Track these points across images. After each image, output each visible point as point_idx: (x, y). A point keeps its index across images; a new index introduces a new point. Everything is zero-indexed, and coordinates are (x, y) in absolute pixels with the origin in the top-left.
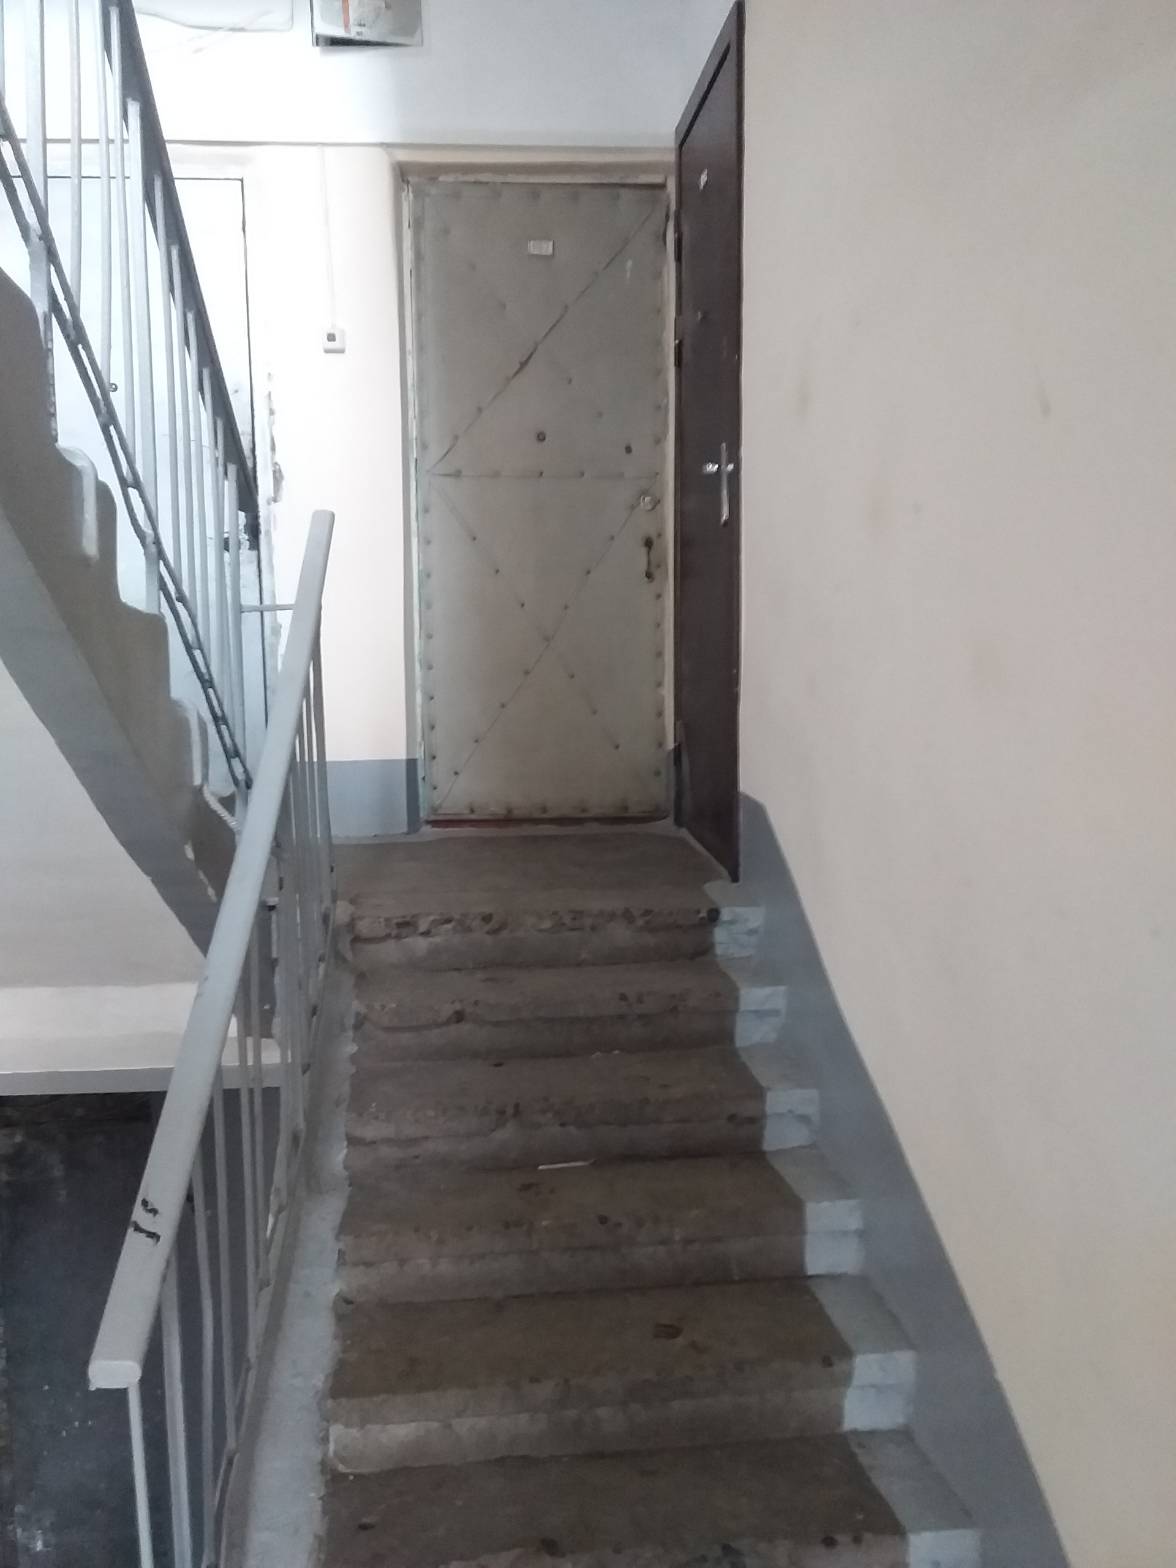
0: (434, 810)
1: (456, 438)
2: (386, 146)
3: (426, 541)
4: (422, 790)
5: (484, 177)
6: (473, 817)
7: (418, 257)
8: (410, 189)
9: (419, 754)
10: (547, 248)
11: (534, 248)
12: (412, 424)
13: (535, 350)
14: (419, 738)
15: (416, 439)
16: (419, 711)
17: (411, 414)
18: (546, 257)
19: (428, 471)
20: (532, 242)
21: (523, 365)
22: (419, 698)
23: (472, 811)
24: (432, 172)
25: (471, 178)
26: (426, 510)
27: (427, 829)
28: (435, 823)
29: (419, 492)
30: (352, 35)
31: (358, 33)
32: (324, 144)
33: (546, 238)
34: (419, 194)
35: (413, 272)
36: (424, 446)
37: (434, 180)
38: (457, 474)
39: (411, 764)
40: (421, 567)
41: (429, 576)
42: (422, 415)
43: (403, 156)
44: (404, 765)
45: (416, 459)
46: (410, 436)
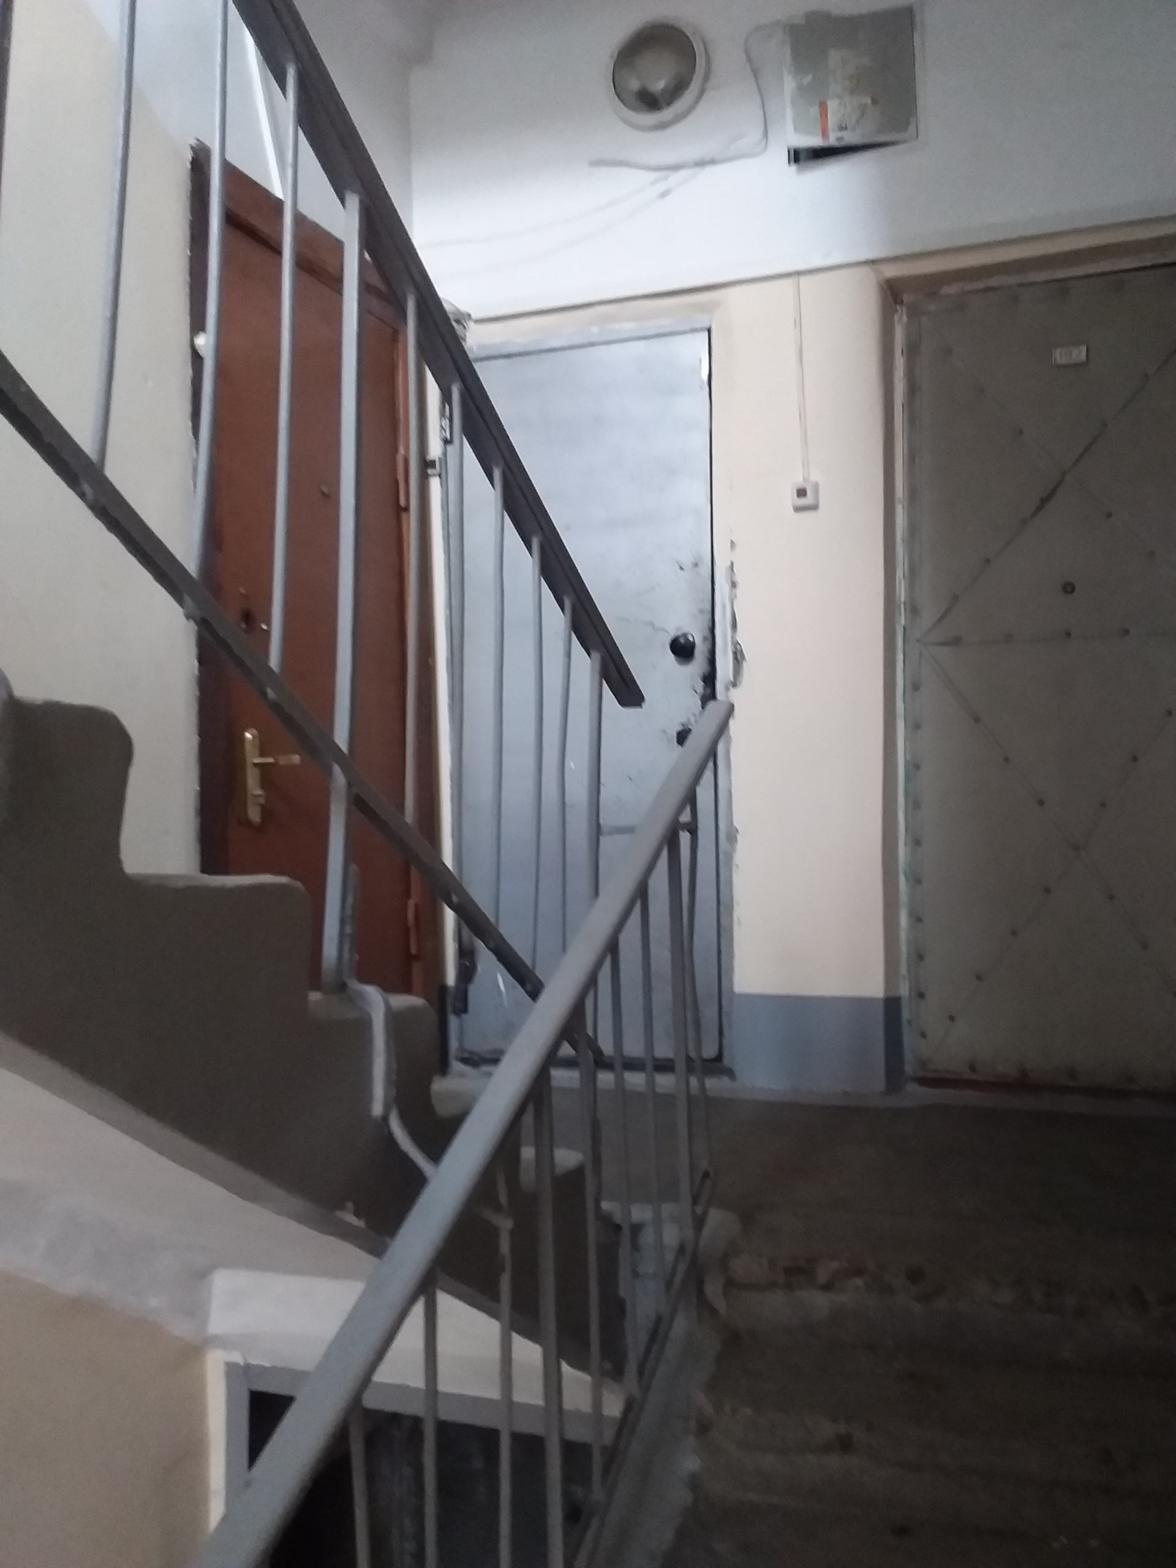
0: (923, 1064)
1: (956, 598)
2: (872, 262)
3: (915, 726)
4: (908, 1038)
5: (994, 282)
6: (974, 1077)
7: (913, 389)
8: (904, 310)
9: (904, 990)
10: (1080, 354)
11: (1060, 356)
12: (900, 583)
13: (1060, 483)
14: (903, 970)
15: (905, 604)
16: (903, 936)
17: (899, 573)
18: (1075, 366)
19: (918, 641)
20: (1058, 351)
21: (1044, 501)
22: (904, 920)
23: (972, 1068)
24: (930, 284)
25: (980, 285)
26: (916, 687)
27: (912, 1088)
28: (924, 1081)
29: (907, 664)
30: (832, 141)
31: (839, 139)
32: (799, 273)
33: (1077, 343)
34: (914, 312)
35: (905, 407)
36: (914, 610)
37: (933, 295)
38: (955, 642)
39: (892, 1005)
40: (908, 758)
41: (917, 767)
42: (913, 572)
43: (891, 271)
44: (881, 1006)
45: (904, 628)
46: (897, 600)
